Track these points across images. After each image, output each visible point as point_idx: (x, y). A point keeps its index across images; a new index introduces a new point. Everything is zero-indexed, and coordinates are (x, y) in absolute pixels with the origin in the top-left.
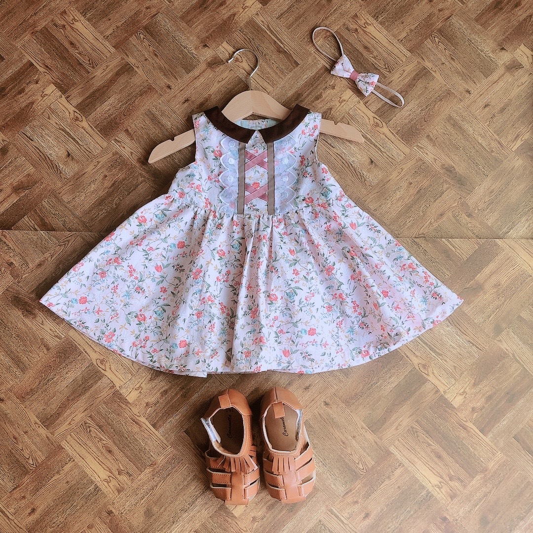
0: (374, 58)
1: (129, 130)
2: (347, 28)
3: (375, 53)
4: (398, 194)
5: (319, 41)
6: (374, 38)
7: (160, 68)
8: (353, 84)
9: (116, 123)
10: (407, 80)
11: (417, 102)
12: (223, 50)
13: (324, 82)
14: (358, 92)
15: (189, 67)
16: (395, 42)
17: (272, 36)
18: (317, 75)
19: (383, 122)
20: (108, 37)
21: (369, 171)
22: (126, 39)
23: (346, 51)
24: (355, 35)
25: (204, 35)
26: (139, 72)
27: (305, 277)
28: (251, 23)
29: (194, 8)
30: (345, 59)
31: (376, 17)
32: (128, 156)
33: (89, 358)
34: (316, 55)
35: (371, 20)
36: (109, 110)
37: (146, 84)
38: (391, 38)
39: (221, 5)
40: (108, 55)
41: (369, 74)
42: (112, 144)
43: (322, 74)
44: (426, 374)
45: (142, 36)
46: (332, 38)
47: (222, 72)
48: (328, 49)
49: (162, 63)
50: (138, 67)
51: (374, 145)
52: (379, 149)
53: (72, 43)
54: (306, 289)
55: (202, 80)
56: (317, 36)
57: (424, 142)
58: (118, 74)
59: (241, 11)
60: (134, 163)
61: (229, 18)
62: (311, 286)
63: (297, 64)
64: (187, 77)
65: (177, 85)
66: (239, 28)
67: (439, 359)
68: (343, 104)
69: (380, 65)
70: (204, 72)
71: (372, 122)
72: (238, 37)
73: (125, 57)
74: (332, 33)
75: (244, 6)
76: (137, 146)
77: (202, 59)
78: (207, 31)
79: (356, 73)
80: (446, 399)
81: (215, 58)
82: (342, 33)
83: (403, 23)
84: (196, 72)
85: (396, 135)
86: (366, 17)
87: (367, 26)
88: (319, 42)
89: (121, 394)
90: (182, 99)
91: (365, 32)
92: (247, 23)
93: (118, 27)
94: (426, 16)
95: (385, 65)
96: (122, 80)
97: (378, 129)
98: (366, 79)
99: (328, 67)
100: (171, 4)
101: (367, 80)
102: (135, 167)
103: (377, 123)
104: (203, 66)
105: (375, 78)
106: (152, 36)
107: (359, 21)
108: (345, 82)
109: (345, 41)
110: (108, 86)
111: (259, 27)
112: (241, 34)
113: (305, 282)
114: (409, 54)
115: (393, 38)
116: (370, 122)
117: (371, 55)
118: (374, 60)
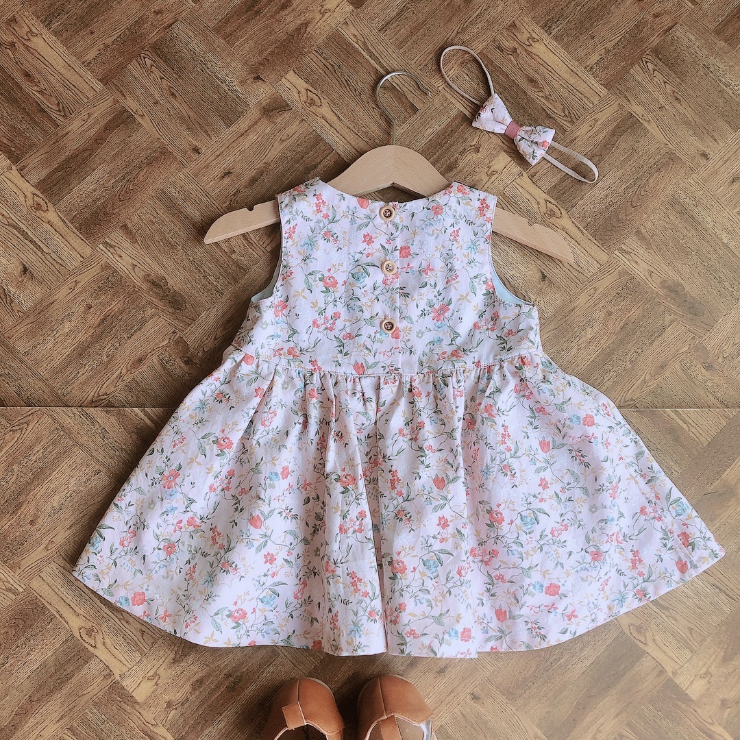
0: (546, 98)
1: (129, 225)
2: (500, 48)
3: (547, 91)
4: (589, 333)
5: (451, 70)
6: (544, 64)
7: (181, 118)
8: (510, 144)
9: (106, 214)
10: (601, 136)
11: (619, 174)
12: (288, 85)
13: (461, 140)
14: (520, 158)
15: (230, 114)
16: (580, 70)
17: (372, 62)
18: (450, 129)
19: (562, 209)
20: (90, 63)
21: (539, 292)
22: (122, 66)
23: (497, 86)
24: (513, 59)
25: (256, 59)
26: (145, 125)
28: (336, 39)
29: (237, 12)
30: (497, 102)
31: (547, 27)
32: (127, 272)
33: (67, 626)
34: (447, 94)
35: (538, 32)
36: (94, 190)
37: (156, 145)
38: (574, 64)
39: (284, 7)
40: (91, 94)
41: (538, 128)
42: (99, 250)
43: (458, 127)
44: (642, 642)
45: (148, 62)
46: (474, 64)
47: (288, 124)
48: (467, 84)
49: (184, 109)
50: (142, 116)
53: (27, 75)
55: (252, 137)
56: (447, 61)
57: (632, 243)
58: (109, 128)
59: (318, 18)
60: (138, 284)
61: (298, 29)
63: (415, 110)
64: (227, 133)
65: (210, 146)
66: (315, 47)
67: (664, 617)
68: (493, 178)
69: (556, 110)
70: (256, 123)
71: (543, 209)
72: (312, 61)
73: (120, 98)
74: (472, 56)
75: (323, 9)
76: (142, 253)
77: (252, 101)
78: (261, 53)
79: (515, 126)
80: (677, 686)
81: (275, 100)
82: (490, 56)
83: (593, 38)
84: (243, 124)
85: (584, 231)
86: (530, 28)
87: (533, 44)
88: (452, 71)
89: (123, 688)
90: (218, 171)
91: (529, 53)
92: (329, 38)
93: (106, 46)
94: (632, 25)
95: (564, 110)
96: (115, 138)
97: (553, 220)
98: (533, 136)
99: (467, 113)
100: (198, 6)
101: (535, 138)
102: (140, 289)
103: (551, 211)
104: (253, 114)
105: (548, 136)
106: (165, 62)
107: (518, 35)
108: (497, 141)
109: (496, 70)
110: (92, 150)
111: (350, 45)
112: (319, 57)
114: (603, 92)
115: (576, 63)
116: (539, 208)
117: (540, 94)
118: (545, 102)
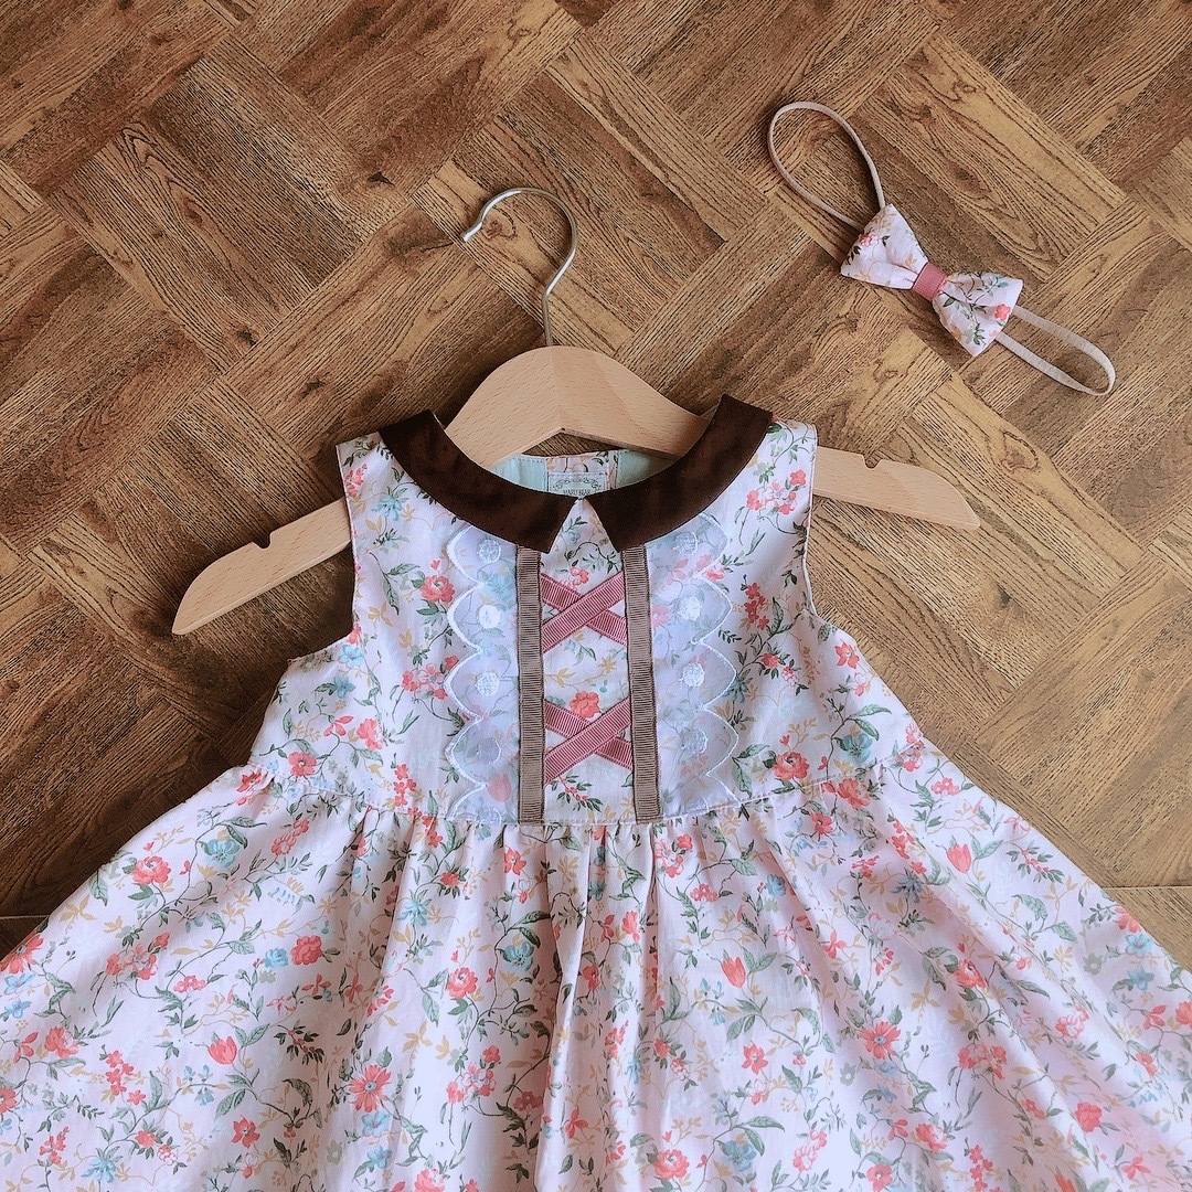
0: (995, 211)
1: (101, 502)
2: (893, 106)
3: (997, 197)
4: (1107, 718)
5: (792, 155)
6: (989, 139)
7: (214, 268)
8: (924, 312)
9: (50, 479)
10: (1116, 292)
11: (1158, 372)
12: (443, 192)
13: (817, 306)
14: (944, 341)
15: (318, 261)
16: (1066, 151)
17: (623, 140)
18: (792, 282)
19: (1038, 451)
20: (12, 150)
21: (997, 632)
22: (83, 157)
23: (891, 188)
24: (922, 130)
25: (371, 138)
26: (133, 283)
27: (789, 1074)
28: (544, 95)
29: (330, 38)
30: (893, 221)
31: (993, 61)
32: (96, 606)
34: (783, 207)
35: (974, 72)
36: (24, 427)
37: (158, 327)
38: (1052, 139)
39: (432, 24)
40: (16, 219)
41: (986, 277)
42: (34, 558)
43: (809, 277)
45: (141, 146)
46: (839, 141)
47: (443, 276)
48: (828, 186)
49: (218, 248)
50: (128, 264)
51: (1011, 536)
52: (1029, 550)
54: (794, 1123)
55: (368, 306)
56: (783, 138)
58: (54, 291)
59: (505, 47)
60: (121, 632)
61: (462, 73)
62: (811, 1106)
63: (716, 241)
64: (315, 298)
65: (278, 326)
66: (499, 111)
68: (889, 385)
69: (1018, 237)
70: (374, 275)
71: (998, 452)
72: (495, 141)
73: (79, 225)
74: (837, 124)
75: (516, 29)
76: (130, 564)
77: (367, 228)
78: (384, 123)
79: (934, 273)
81: (416, 224)
82: (873, 124)
83: (1091, 82)
84: (345, 278)
85: (1088, 497)
86: (956, 63)
87: (965, 97)
88: (794, 157)
90: (292, 382)
91: (957, 117)
92: (529, 90)
93: (49, 114)
95: (1034, 237)
96: (71, 312)
97: (1020, 474)
98: (975, 295)
99: (829, 248)
100: (245, 25)
101: (979, 298)
102: (125, 644)
103: (1016, 454)
104: (369, 255)
105: (1009, 293)
106: (178, 146)
107: (933, 78)
108: (893, 305)
109: (888, 152)
110: (18, 339)
111: (572, 104)
112: (508, 130)
113: (791, 1095)
114: (1117, 196)
115: (1058, 137)
116: (989, 448)
117: (983, 203)
118: (994, 220)
